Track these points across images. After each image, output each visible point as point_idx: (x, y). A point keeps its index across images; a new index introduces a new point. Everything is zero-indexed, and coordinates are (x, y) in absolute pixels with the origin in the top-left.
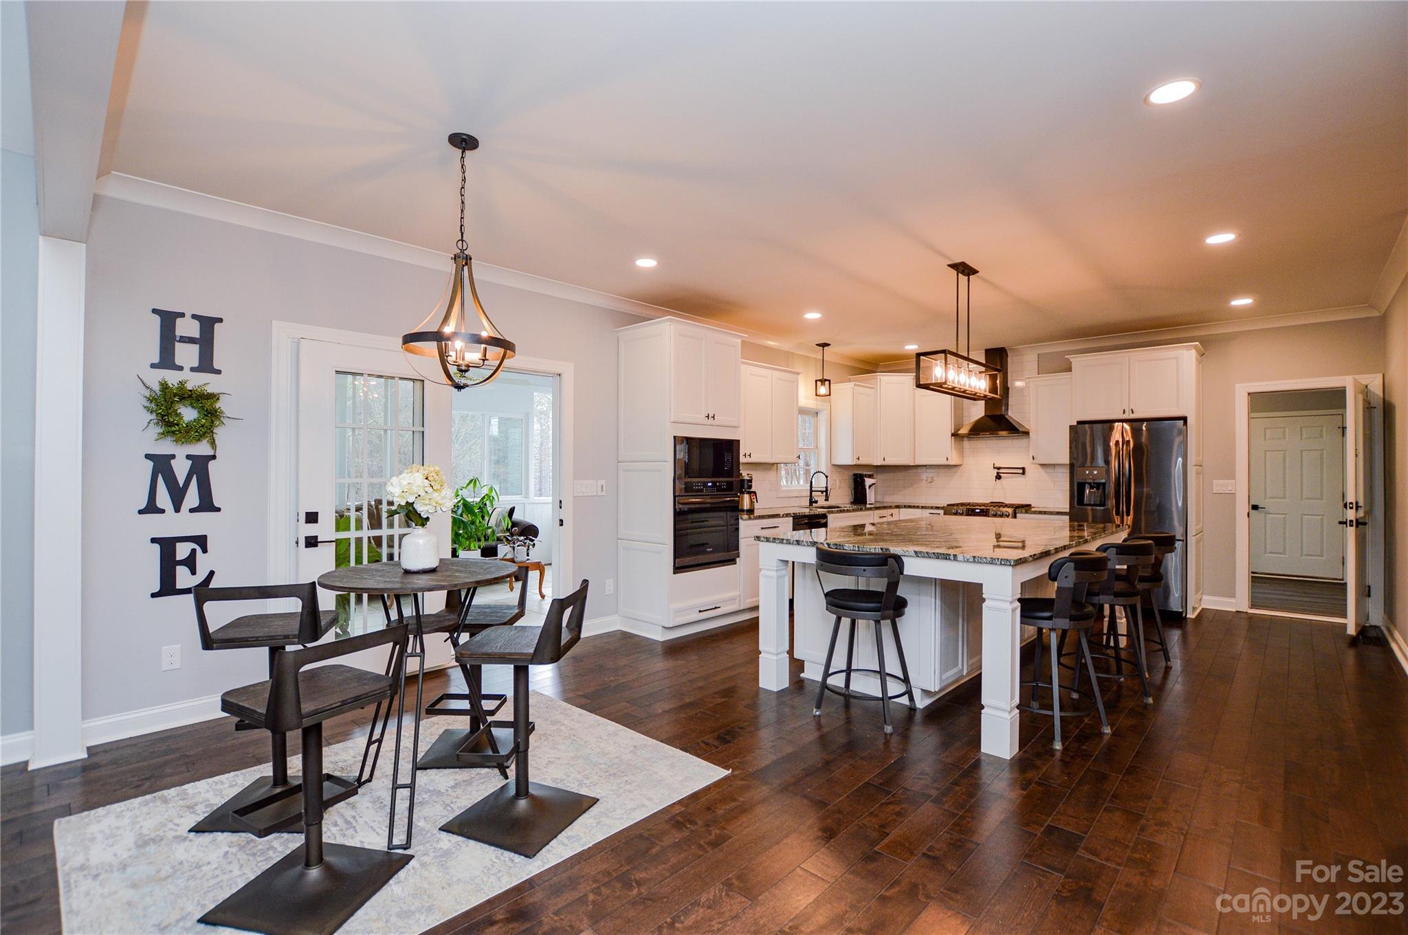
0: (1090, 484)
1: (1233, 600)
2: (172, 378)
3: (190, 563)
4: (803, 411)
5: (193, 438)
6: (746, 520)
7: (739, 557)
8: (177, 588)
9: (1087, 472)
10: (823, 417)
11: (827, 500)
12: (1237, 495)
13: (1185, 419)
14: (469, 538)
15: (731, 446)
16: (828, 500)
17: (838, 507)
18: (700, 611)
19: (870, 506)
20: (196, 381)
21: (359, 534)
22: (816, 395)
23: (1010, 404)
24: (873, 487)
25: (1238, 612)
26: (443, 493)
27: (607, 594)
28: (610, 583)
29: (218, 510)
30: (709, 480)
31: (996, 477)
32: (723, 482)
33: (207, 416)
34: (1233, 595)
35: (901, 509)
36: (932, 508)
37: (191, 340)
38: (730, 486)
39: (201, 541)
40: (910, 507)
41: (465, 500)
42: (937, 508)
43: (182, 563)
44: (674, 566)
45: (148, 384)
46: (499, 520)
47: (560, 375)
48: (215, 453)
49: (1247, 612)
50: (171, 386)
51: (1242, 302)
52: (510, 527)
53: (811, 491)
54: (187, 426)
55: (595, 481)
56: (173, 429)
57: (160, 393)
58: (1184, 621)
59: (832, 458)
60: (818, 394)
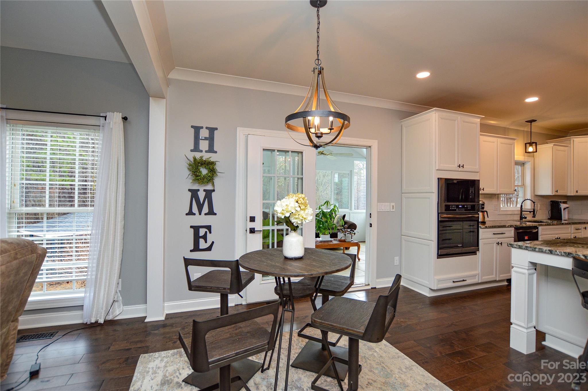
2: (198, 155)
3: (205, 237)
4: (517, 163)
5: (205, 182)
6: (483, 228)
7: (478, 250)
8: (200, 248)
14: (325, 229)
15: (474, 184)
16: (535, 217)
17: (543, 222)
18: (454, 282)
19: (565, 222)
20: (206, 156)
21: (273, 228)
22: (526, 152)
24: (567, 209)
26: (307, 211)
27: (395, 265)
28: (397, 259)
29: (216, 214)
30: (460, 204)
32: (469, 205)
33: (211, 172)
37: (206, 139)
38: (473, 208)
39: (209, 228)
41: (323, 211)
43: (202, 237)
44: (438, 254)
45: (189, 158)
46: (338, 221)
47: (370, 147)
48: (214, 188)
50: (197, 159)
52: (343, 224)
53: (522, 211)
54: (203, 177)
55: (389, 203)
56: (198, 178)
57: (194, 162)
59: (535, 191)
60: (527, 152)
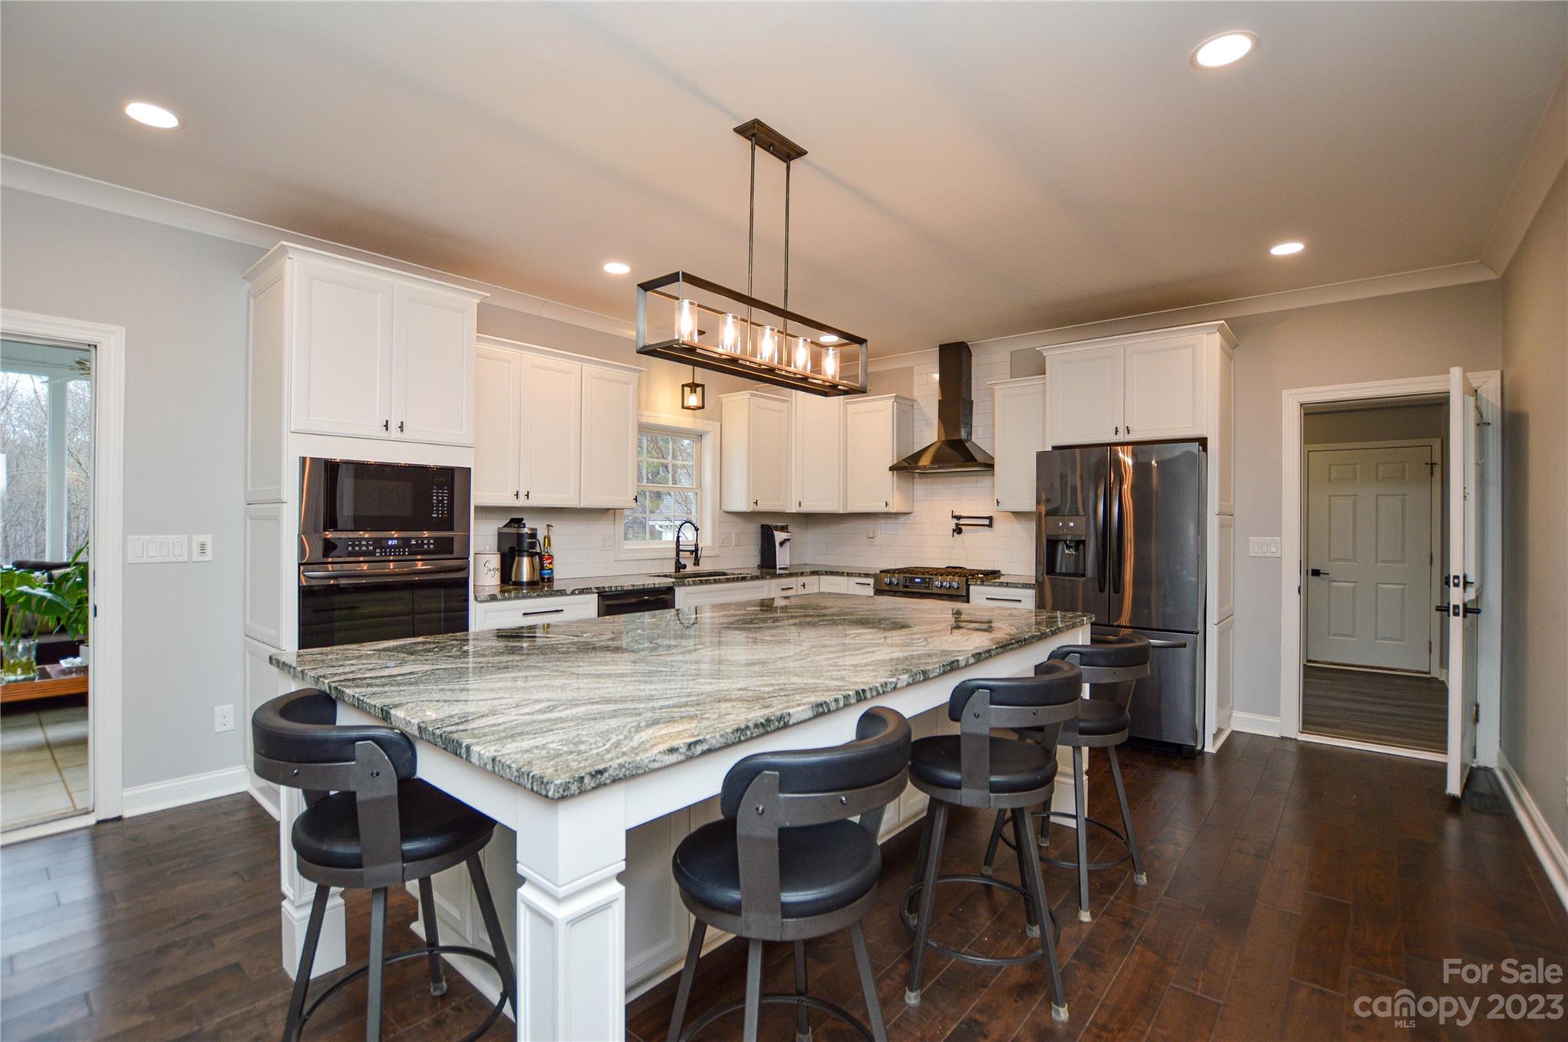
0: (1065, 541)
1: (1277, 720)
6: (486, 601)
9: (1061, 524)
10: (709, 443)
11: (697, 563)
12: (1283, 559)
13: (1203, 442)
15: (449, 479)
16: (698, 565)
17: (724, 574)
19: (782, 572)
22: (683, 407)
23: (974, 425)
24: (788, 544)
25: (1283, 738)
27: (216, 731)
28: (225, 711)
30: (392, 537)
31: (954, 531)
32: (429, 538)
34: (1275, 712)
35: (822, 577)
36: (860, 575)
38: (445, 546)
40: (832, 573)
42: (867, 575)
47: (94, 346)
49: (1295, 740)
51: (1287, 249)
53: (678, 551)
55: (184, 536)
58: (1198, 758)
59: (725, 502)
60: (685, 405)
